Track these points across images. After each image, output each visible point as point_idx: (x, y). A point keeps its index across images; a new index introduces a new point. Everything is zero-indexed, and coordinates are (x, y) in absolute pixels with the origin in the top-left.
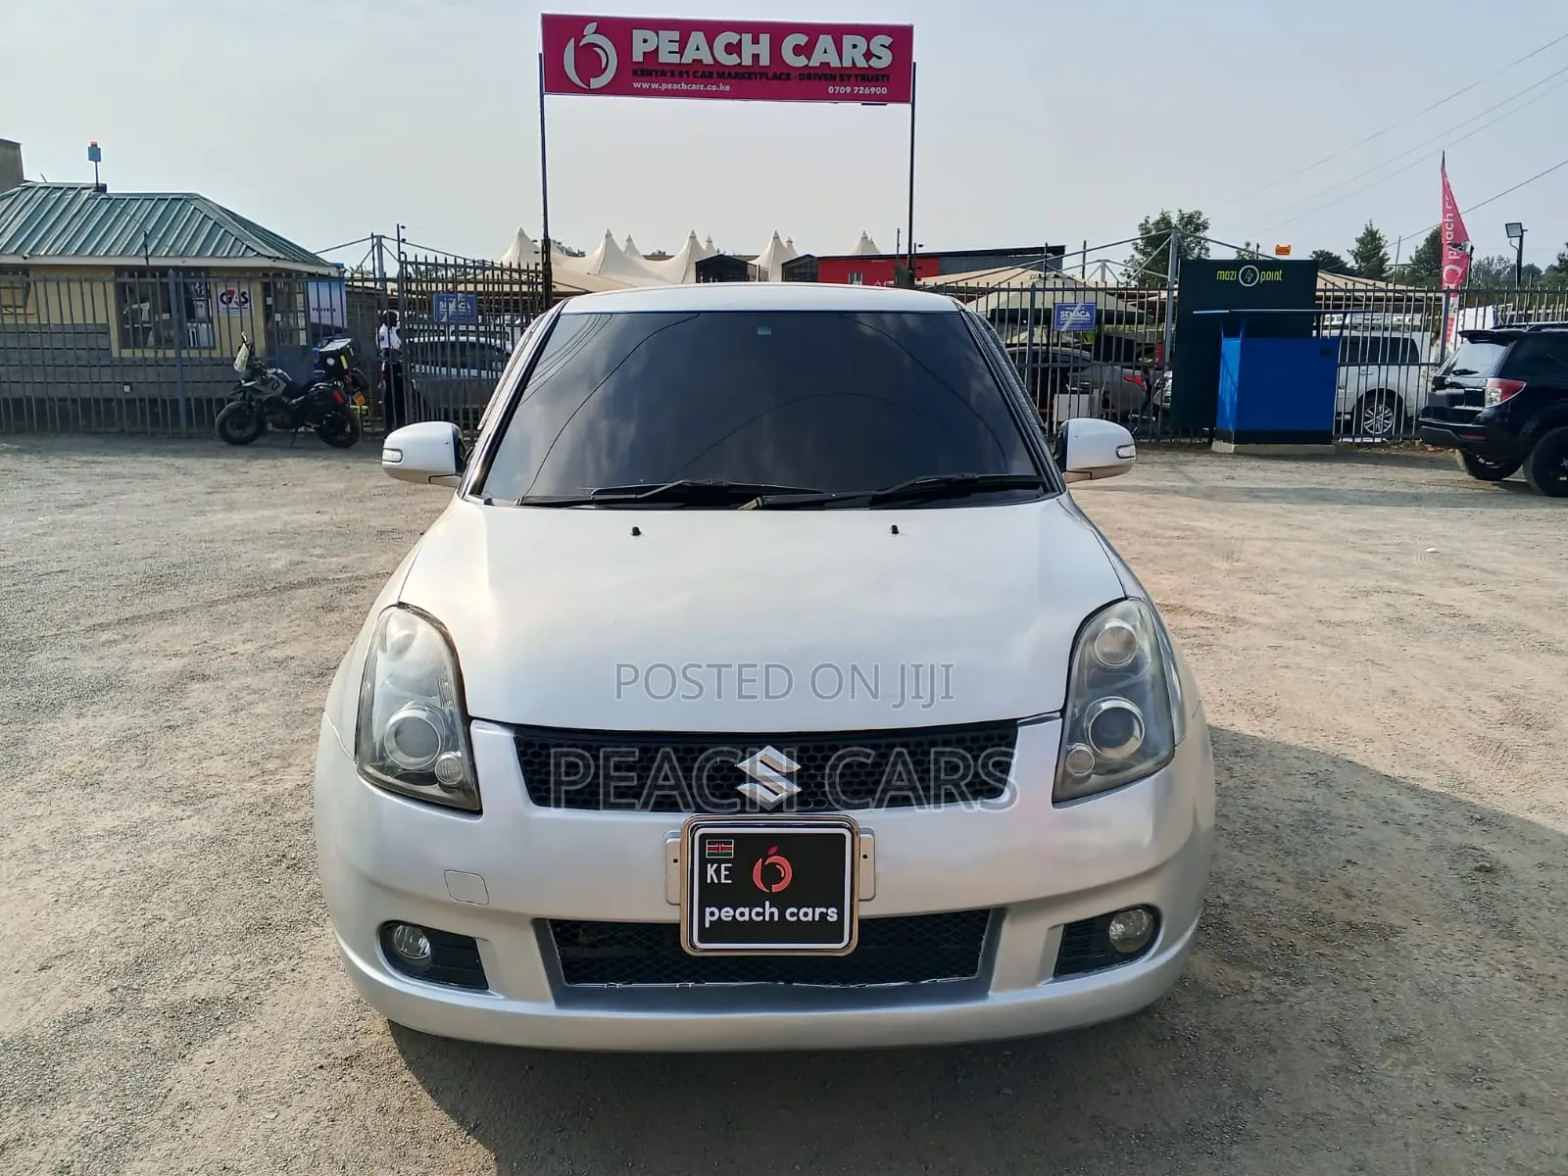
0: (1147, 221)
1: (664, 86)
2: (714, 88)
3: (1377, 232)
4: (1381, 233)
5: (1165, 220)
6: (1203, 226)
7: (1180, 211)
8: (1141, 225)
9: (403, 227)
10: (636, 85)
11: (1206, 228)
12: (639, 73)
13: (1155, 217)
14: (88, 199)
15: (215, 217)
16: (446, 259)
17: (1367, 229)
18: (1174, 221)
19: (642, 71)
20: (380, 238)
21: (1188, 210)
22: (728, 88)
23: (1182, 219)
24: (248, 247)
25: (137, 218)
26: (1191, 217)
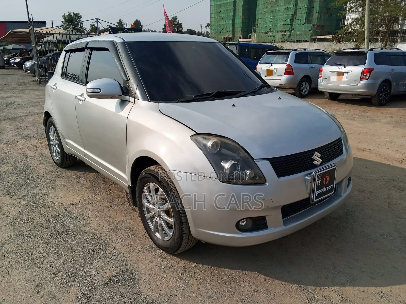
0: (65, 15)
3: (122, 21)
4: (123, 21)
5: (69, 15)
6: (80, 17)
7: (73, 13)
8: (63, 16)
11: (81, 18)
13: (67, 14)
17: (119, 20)
18: (72, 15)
21: (76, 12)
23: (74, 15)
26: (76, 14)
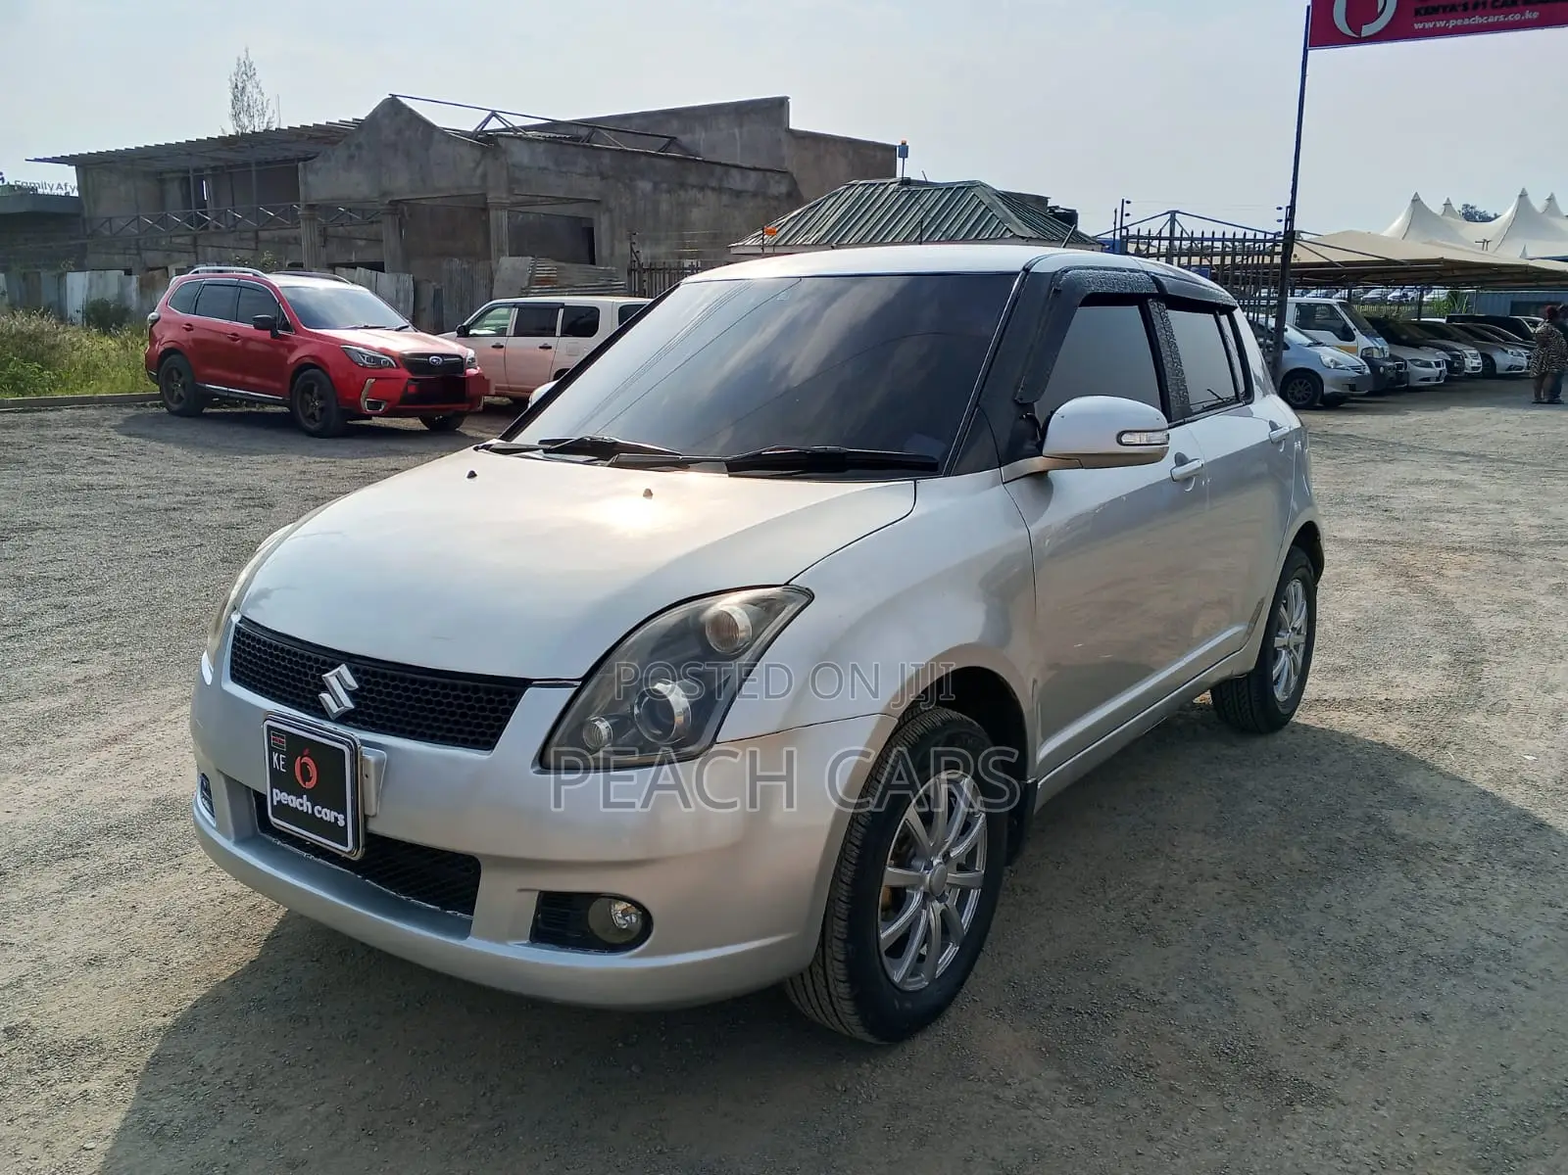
1: (1452, 23)
2: (1517, 17)
9: (1128, 202)
10: (1417, 26)
12: (1423, 12)
14: (892, 192)
15: (987, 201)
16: (1245, 234)
19: (1427, 9)
20: (1173, 213)
22: (1535, 15)
24: (1008, 229)
25: (924, 207)
